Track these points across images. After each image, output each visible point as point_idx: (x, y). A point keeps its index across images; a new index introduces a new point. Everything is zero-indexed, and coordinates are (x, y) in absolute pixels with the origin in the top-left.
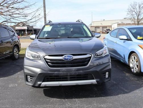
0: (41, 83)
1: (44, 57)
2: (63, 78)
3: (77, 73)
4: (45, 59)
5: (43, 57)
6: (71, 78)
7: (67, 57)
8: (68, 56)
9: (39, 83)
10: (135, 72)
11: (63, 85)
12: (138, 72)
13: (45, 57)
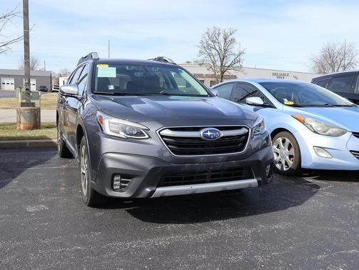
0: (154, 189)
1: (159, 132)
2: (198, 177)
3: (227, 165)
4: (162, 136)
5: (157, 132)
6: (212, 176)
7: (209, 133)
8: (211, 131)
9: (148, 190)
10: (285, 169)
11: (198, 192)
12: (294, 168)
13: (163, 133)
